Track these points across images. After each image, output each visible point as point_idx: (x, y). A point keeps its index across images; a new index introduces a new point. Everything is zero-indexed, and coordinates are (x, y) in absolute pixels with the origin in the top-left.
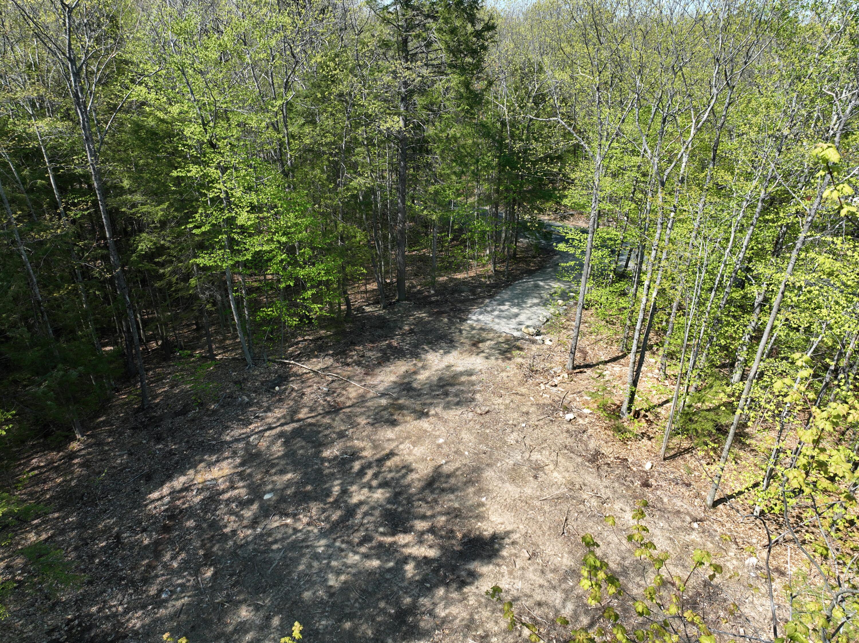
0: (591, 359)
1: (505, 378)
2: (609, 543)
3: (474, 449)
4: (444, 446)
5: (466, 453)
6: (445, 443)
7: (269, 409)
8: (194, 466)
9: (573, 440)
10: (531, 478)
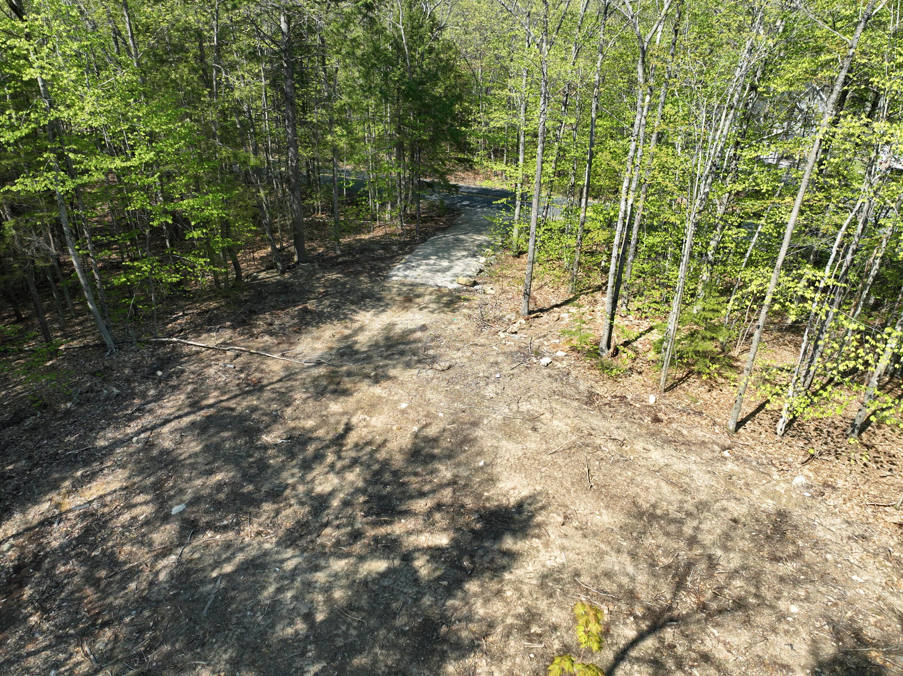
0: (542, 303)
1: (456, 331)
2: (647, 489)
3: (449, 408)
4: (409, 411)
5: (441, 415)
6: (410, 407)
9: (560, 384)
10: (530, 431)
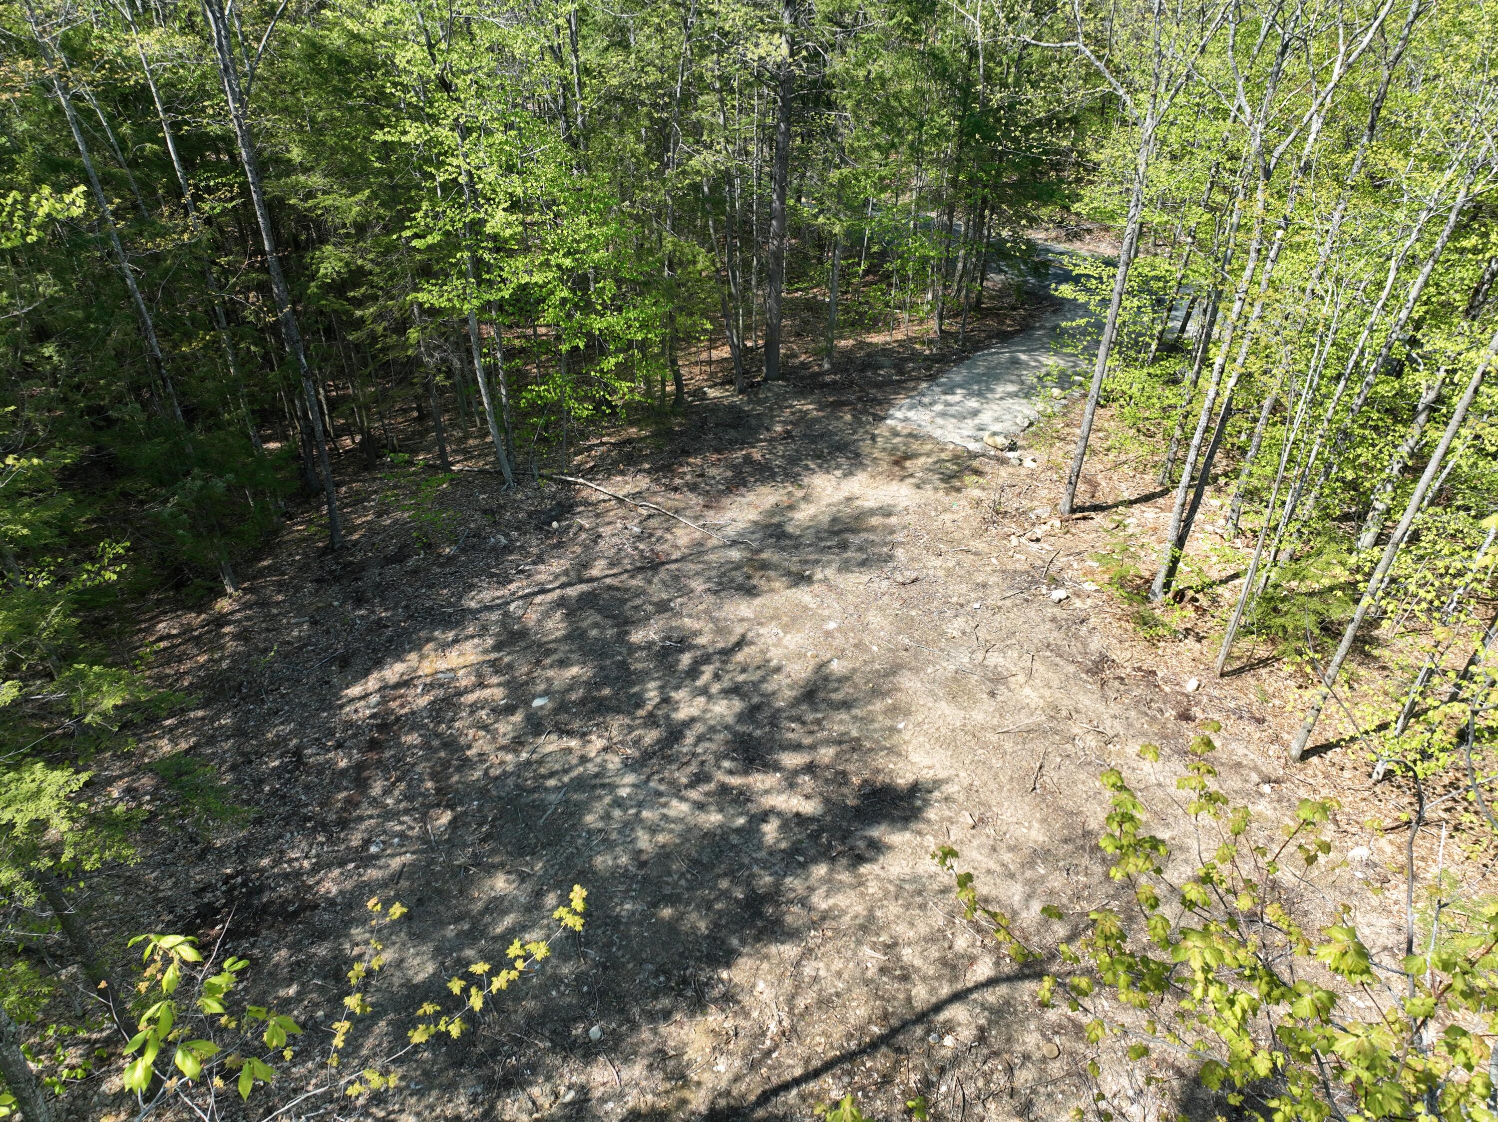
0: (1104, 496)
1: (949, 524)
3: (889, 641)
4: (837, 635)
5: (875, 648)
6: (839, 629)
7: (540, 559)
8: (418, 647)
9: (1063, 636)
10: (985, 696)
